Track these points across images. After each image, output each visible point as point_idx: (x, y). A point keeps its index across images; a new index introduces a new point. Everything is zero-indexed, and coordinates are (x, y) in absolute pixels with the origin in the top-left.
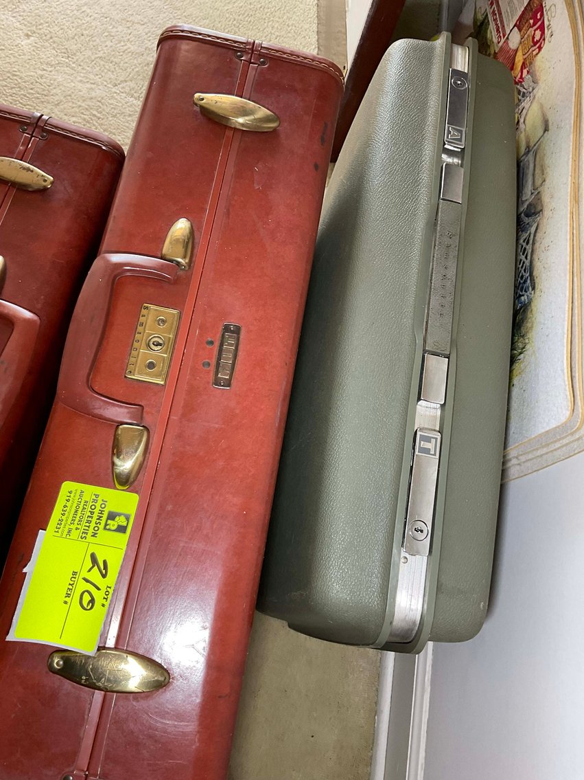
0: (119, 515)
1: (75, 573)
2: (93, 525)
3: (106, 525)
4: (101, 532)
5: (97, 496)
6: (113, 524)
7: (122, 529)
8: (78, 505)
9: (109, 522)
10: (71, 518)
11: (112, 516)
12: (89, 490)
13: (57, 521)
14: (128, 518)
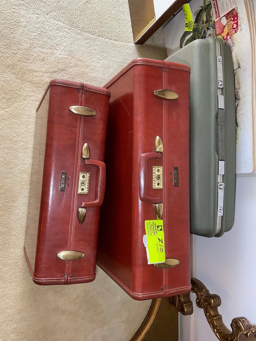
0: (159, 226)
1: (157, 244)
2: (155, 230)
3: (158, 229)
4: (157, 232)
5: (153, 223)
6: (159, 229)
7: (161, 230)
8: (150, 227)
9: (158, 228)
10: (150, 230)
11: (158, 227)
12: (151, 221)
13: (147, 232)
14: (161, 226)
